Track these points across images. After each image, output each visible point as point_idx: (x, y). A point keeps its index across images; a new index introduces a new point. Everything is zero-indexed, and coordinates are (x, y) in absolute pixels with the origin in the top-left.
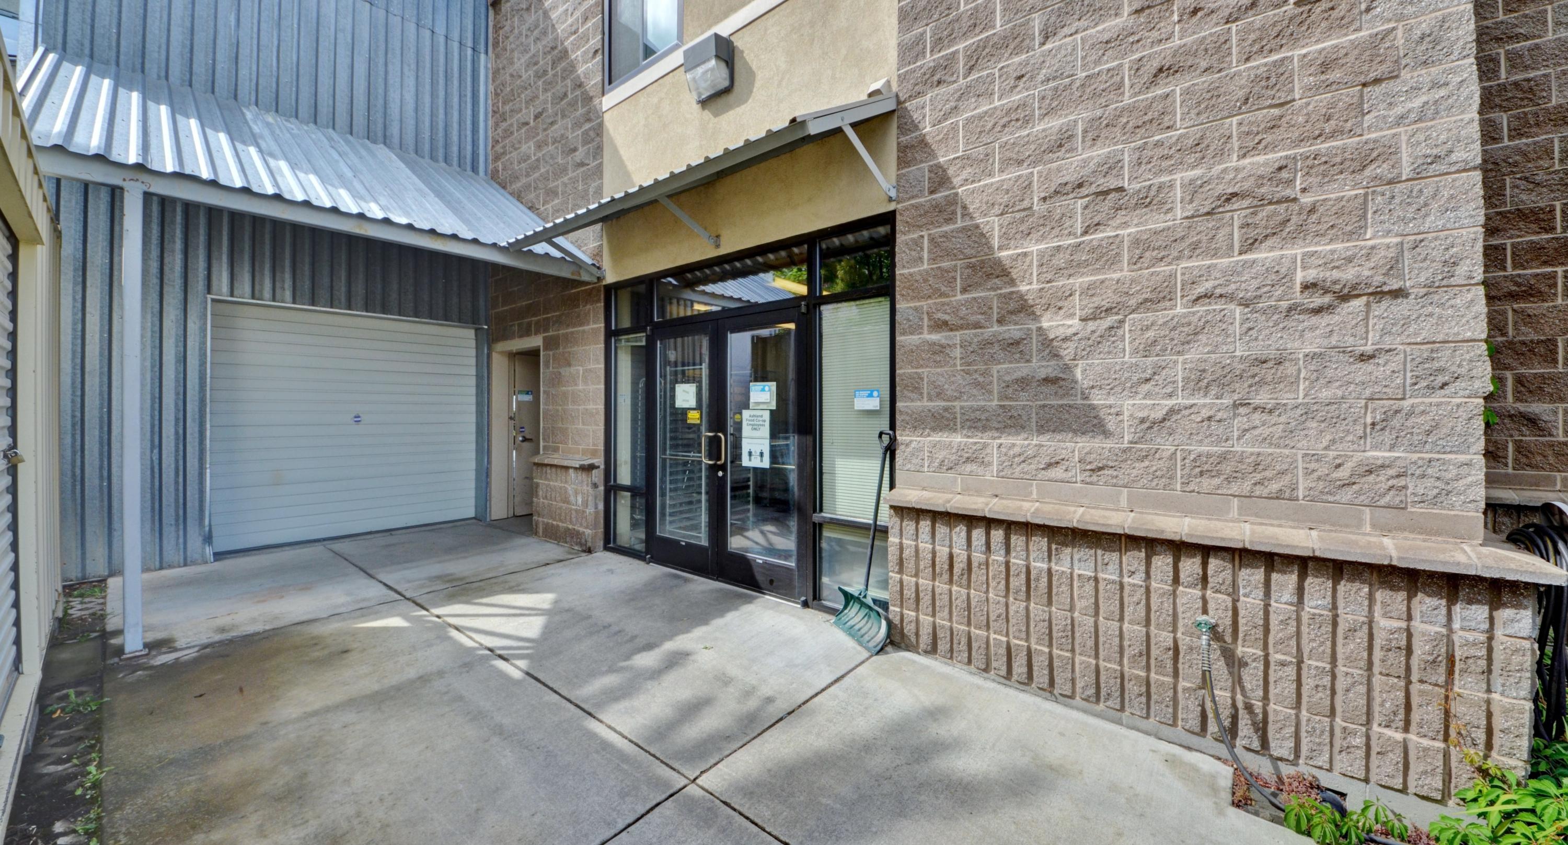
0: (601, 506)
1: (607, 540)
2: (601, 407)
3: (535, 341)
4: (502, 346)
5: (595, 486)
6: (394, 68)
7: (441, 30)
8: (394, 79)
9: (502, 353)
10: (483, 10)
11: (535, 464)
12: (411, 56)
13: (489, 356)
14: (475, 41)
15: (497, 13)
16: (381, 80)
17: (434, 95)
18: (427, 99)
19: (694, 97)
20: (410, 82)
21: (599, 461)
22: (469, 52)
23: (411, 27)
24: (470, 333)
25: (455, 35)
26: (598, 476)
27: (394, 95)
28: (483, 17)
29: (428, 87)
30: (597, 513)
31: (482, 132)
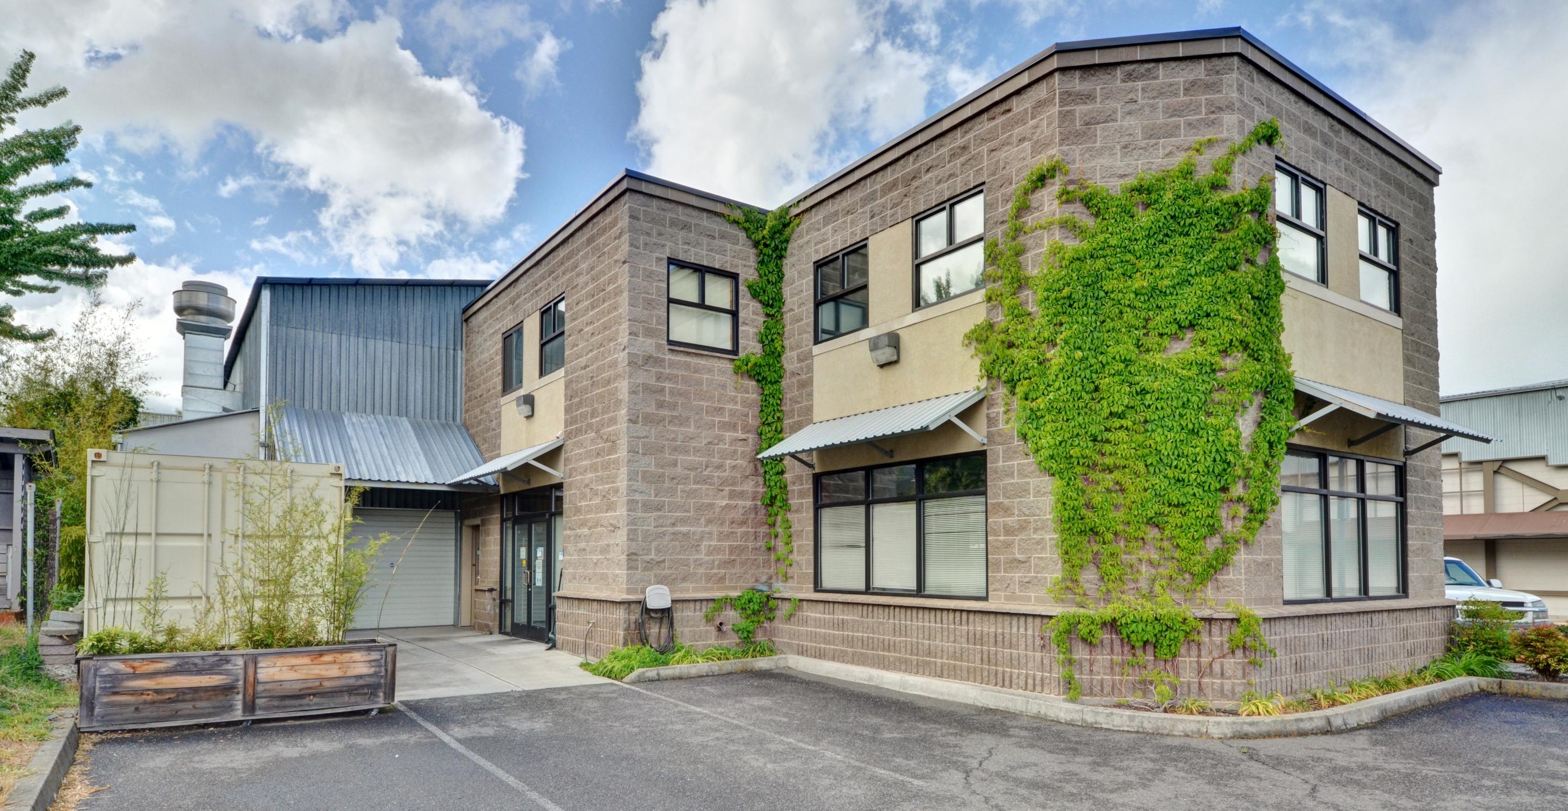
0: (497, 611)
1: (500, 628)
2: (498, 558)
3: (477, 521)
4: (468, 522)
5: (494, 600)
6: (411, 374)
7: (435, 345)
8: (411, 380)
9: (468, 526)
10: (459, 325)
11: (477, 590)
12: (420, 363)
13: (461, 528)
14: (455, 345)
15: (467, 325)
16: (405, 382)
17: (432, 382)
18: (428, 386)
19: (522, 416)
20: (419, 379)
21: (497, 587)
22: (452, 352)
23: (420, 348)
24: (452, 514)
25: (444, 345)
26: (496, 594)
27: (411, 388)
28: (459, 329)
29: (429, 379)
30: (495, 614)
31: (459, 396)
